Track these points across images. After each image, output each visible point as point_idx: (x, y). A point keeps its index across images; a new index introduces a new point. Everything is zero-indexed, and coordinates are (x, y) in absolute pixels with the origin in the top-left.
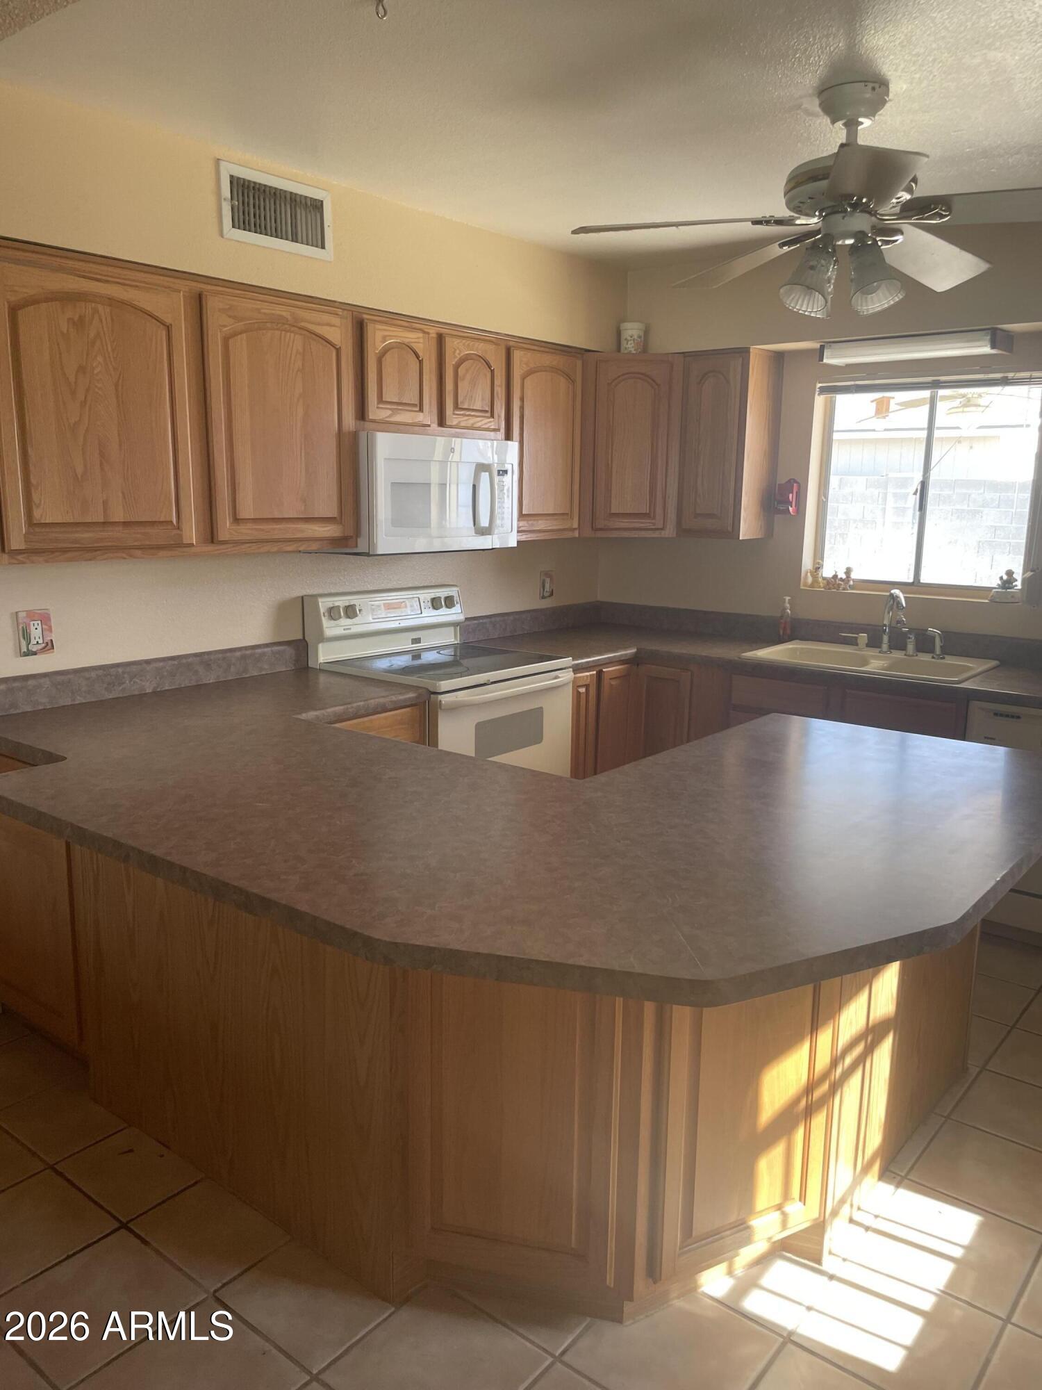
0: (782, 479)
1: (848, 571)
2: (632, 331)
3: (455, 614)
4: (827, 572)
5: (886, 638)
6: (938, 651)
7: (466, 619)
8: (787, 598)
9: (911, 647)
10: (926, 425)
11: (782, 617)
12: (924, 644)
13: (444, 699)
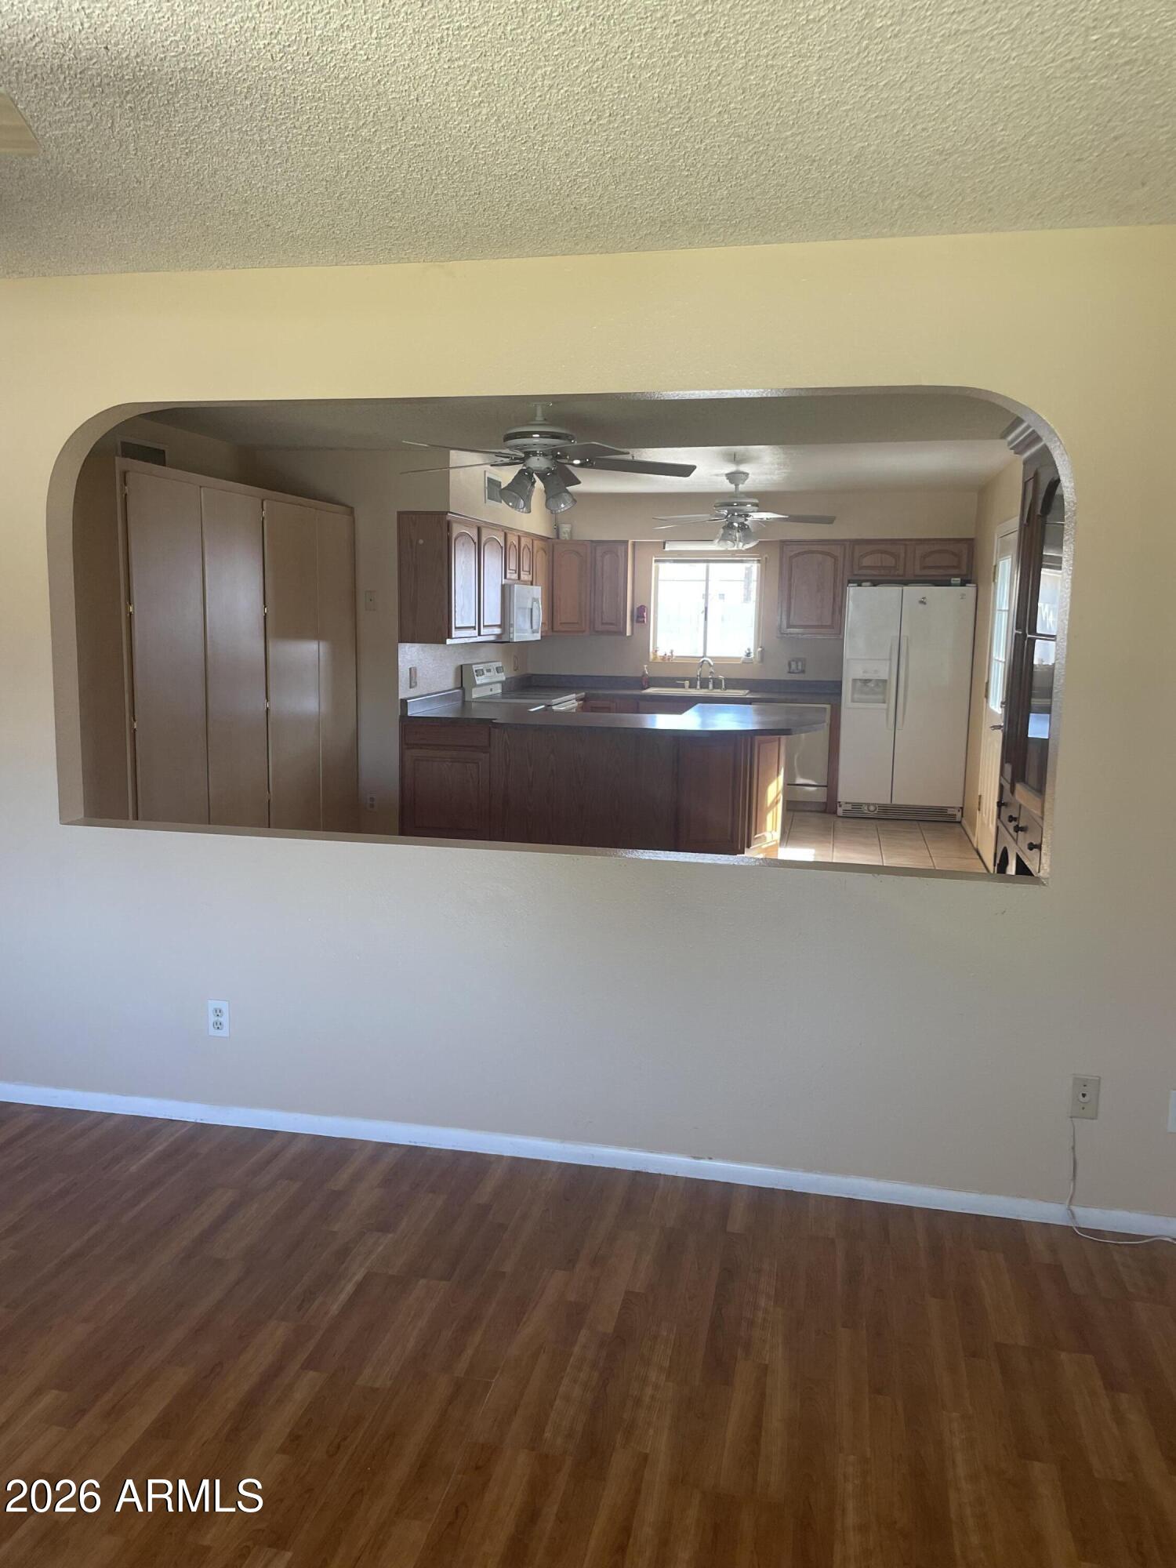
0: (637, 605)
1: (672, 652)
2: (565, 529)
3: (502, 677)
4: (660, 653)
5: (698, 683)
6: (723, 687)
7: (507, 679)
8: (646, 666)
9: (711, 686)
10: (705, 579)
11: (643, 676)
12: (717, 684)
13: (554, 708)
